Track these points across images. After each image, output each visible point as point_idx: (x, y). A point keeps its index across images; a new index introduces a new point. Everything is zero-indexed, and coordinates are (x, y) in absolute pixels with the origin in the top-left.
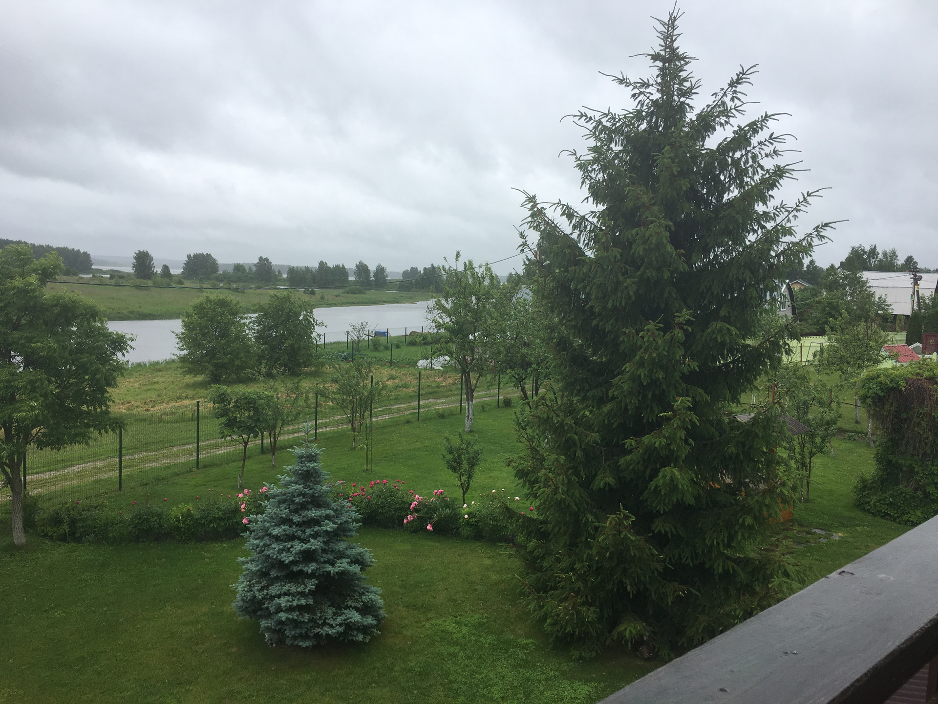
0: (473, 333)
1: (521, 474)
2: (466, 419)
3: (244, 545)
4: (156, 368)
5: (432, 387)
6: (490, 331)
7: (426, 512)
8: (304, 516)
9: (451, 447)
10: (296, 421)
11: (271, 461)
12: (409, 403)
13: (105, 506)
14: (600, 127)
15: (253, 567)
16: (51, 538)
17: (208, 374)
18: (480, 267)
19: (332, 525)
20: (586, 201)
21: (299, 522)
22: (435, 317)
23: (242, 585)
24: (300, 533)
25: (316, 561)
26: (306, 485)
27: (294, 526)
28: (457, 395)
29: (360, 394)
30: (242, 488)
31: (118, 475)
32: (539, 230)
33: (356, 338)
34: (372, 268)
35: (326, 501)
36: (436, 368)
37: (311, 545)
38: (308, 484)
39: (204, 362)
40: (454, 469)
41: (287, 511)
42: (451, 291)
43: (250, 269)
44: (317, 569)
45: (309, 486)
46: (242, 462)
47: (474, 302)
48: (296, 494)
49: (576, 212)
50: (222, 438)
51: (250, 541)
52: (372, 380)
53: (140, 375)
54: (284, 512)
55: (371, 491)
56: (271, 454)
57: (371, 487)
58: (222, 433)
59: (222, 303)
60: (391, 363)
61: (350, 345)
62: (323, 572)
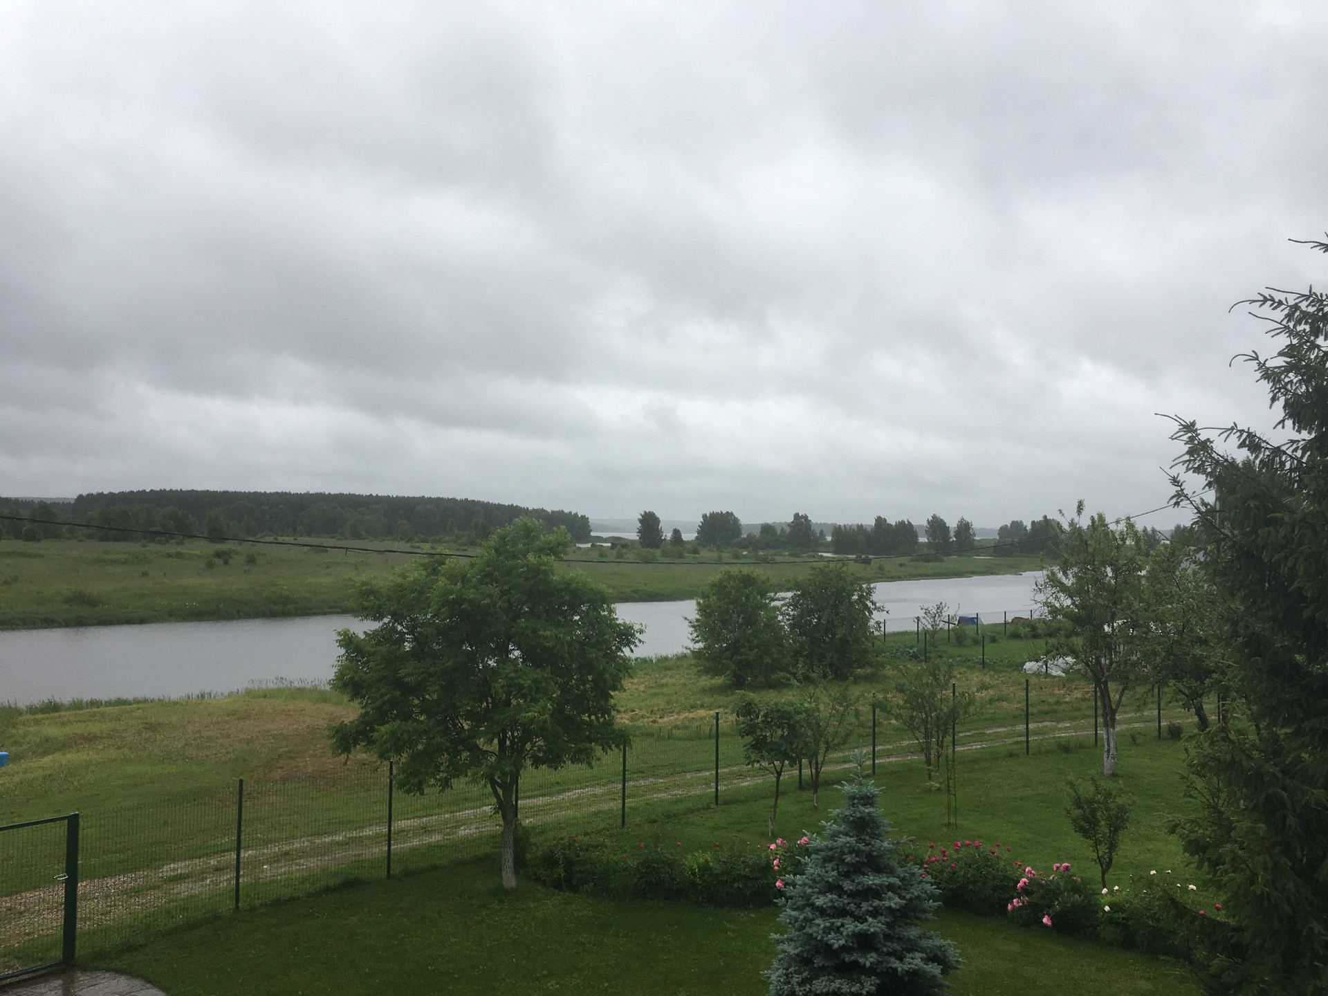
0: (1110, 623)
1: (1195, 847)
2: (1105, 755)
3: (779, 917)
4: (664, 665)
5: (1049, 704)
6: (1137, 620)
7: (1042, 895)
8: (859, 884)
9: (1079, 798)
10: (846, 746)
11: (813, 801)
12: (1012, 726)
13: (606, 847)
14: (1298, 313)
15: (792, 950)
16: (544, 883)
17: (728, 675)
18: (1118, 522)
19: (897, 900)
20: (1281, 425)
21: (851, 890)
22: (1047, 599)
23: (777, 974)
24: (852, 907)
25: (876, 950)
26: (860, 839)
27: (845, 897)
28: (1089, 716)
29: (936, 711)
30: (774, 838)
31: (621, 806)
32: (1204, 472)
33: (929, 627)
34: (952, 523)
35: (888, 864)
36: (1054, 673)
37: (869, 926)
38: (863, 837)
39: (725, 659)
40: (1085, 833)
41: (835, 873)
42: (1072, 560)
43: (783, 530)
44: (879, 963)
45: (864, 841)
46: (774, 800)
47: (1110, 574)
48: (846, 850)
49: (1265, 441)
50: (748, 764)
51: (786, 911)
52: (954, 690)
53: (645, 674)
54: (832, 876)
55: (955, 856)
56: (812, 791)
57: (956, 850)
58: (748, 758)
59: (748, 580)
60: (984, 664)
61: (922, 637)
62: (887, 968)
